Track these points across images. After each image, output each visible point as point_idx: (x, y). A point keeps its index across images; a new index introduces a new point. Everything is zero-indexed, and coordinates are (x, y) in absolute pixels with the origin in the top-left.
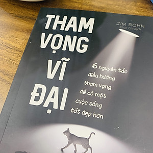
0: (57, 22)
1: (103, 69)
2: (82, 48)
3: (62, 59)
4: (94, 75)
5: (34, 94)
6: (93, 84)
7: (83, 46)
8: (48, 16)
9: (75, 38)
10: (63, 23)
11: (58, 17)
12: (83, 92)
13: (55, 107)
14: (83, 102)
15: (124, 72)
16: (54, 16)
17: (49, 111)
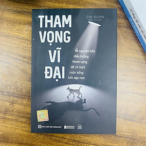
0: (47, 21)
1: (82, 52)
2: (67, 39)
3: (57, 49)
4: (77, 56)
5: (46, 72)
6: (77, 62)
7: (68, 37)
8: (39, 17)
9: (61, 32)
10: (51, 21)
11: (46, 17)
12: (72, 67)
13: (60, 77)
14: (73, 73)
15: (93, 51)
16: (43, 16)
17: (57, 80)
